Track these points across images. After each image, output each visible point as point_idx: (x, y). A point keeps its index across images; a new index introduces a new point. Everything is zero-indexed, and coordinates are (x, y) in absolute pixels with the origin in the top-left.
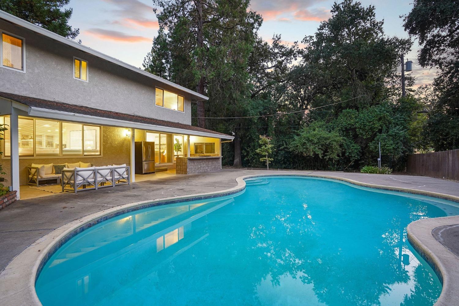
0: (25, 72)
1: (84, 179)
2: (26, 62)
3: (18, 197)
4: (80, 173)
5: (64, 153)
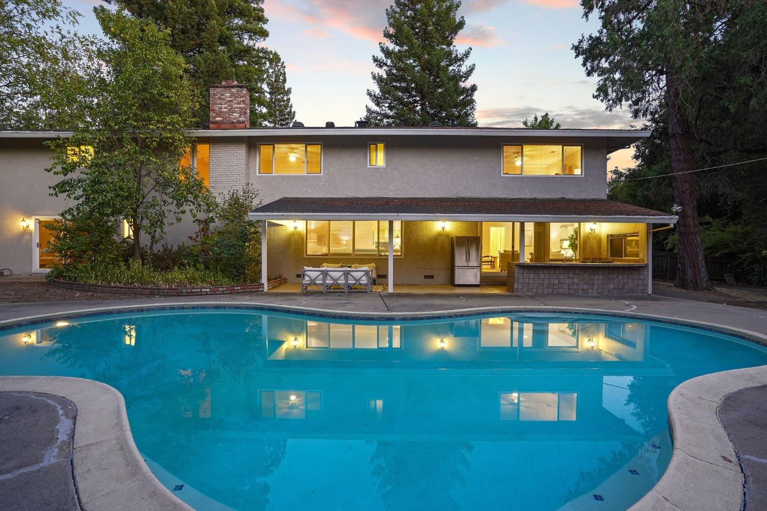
0: (322, 174)
1: (311, 280)
2: (323, 164)
3: (266, 289)
4: (307, 273)
5: (356, 253)
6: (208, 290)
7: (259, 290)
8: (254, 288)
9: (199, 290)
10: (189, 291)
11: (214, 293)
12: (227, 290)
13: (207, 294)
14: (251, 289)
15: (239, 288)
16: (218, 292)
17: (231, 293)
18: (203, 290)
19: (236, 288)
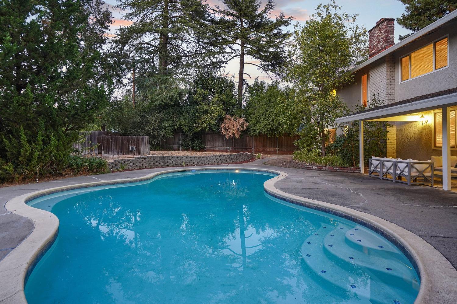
3: (362, 172)
6: (316, 167)
7: (355, 171)
8: (351, 170)
9: (311, 167)
10: (307, 167)
11: (319, 169)
12: (328, 169)
13: (315, 170)
14: (348, 170)
15: (338, 168)
16: (323, 170)
17: (331, 171)
18: (313, 167)
19: (335, 168)
